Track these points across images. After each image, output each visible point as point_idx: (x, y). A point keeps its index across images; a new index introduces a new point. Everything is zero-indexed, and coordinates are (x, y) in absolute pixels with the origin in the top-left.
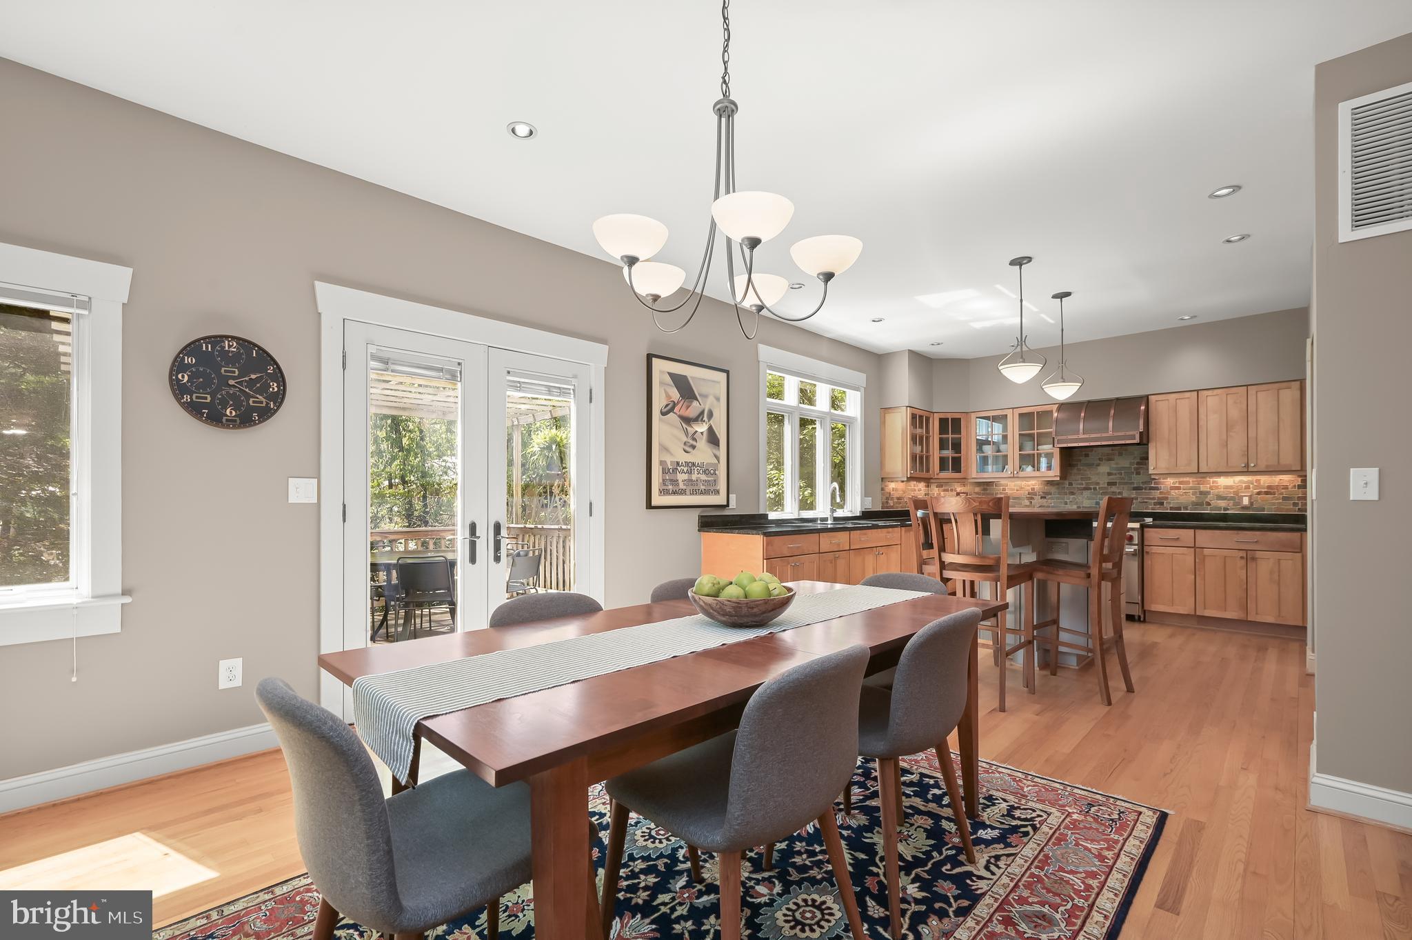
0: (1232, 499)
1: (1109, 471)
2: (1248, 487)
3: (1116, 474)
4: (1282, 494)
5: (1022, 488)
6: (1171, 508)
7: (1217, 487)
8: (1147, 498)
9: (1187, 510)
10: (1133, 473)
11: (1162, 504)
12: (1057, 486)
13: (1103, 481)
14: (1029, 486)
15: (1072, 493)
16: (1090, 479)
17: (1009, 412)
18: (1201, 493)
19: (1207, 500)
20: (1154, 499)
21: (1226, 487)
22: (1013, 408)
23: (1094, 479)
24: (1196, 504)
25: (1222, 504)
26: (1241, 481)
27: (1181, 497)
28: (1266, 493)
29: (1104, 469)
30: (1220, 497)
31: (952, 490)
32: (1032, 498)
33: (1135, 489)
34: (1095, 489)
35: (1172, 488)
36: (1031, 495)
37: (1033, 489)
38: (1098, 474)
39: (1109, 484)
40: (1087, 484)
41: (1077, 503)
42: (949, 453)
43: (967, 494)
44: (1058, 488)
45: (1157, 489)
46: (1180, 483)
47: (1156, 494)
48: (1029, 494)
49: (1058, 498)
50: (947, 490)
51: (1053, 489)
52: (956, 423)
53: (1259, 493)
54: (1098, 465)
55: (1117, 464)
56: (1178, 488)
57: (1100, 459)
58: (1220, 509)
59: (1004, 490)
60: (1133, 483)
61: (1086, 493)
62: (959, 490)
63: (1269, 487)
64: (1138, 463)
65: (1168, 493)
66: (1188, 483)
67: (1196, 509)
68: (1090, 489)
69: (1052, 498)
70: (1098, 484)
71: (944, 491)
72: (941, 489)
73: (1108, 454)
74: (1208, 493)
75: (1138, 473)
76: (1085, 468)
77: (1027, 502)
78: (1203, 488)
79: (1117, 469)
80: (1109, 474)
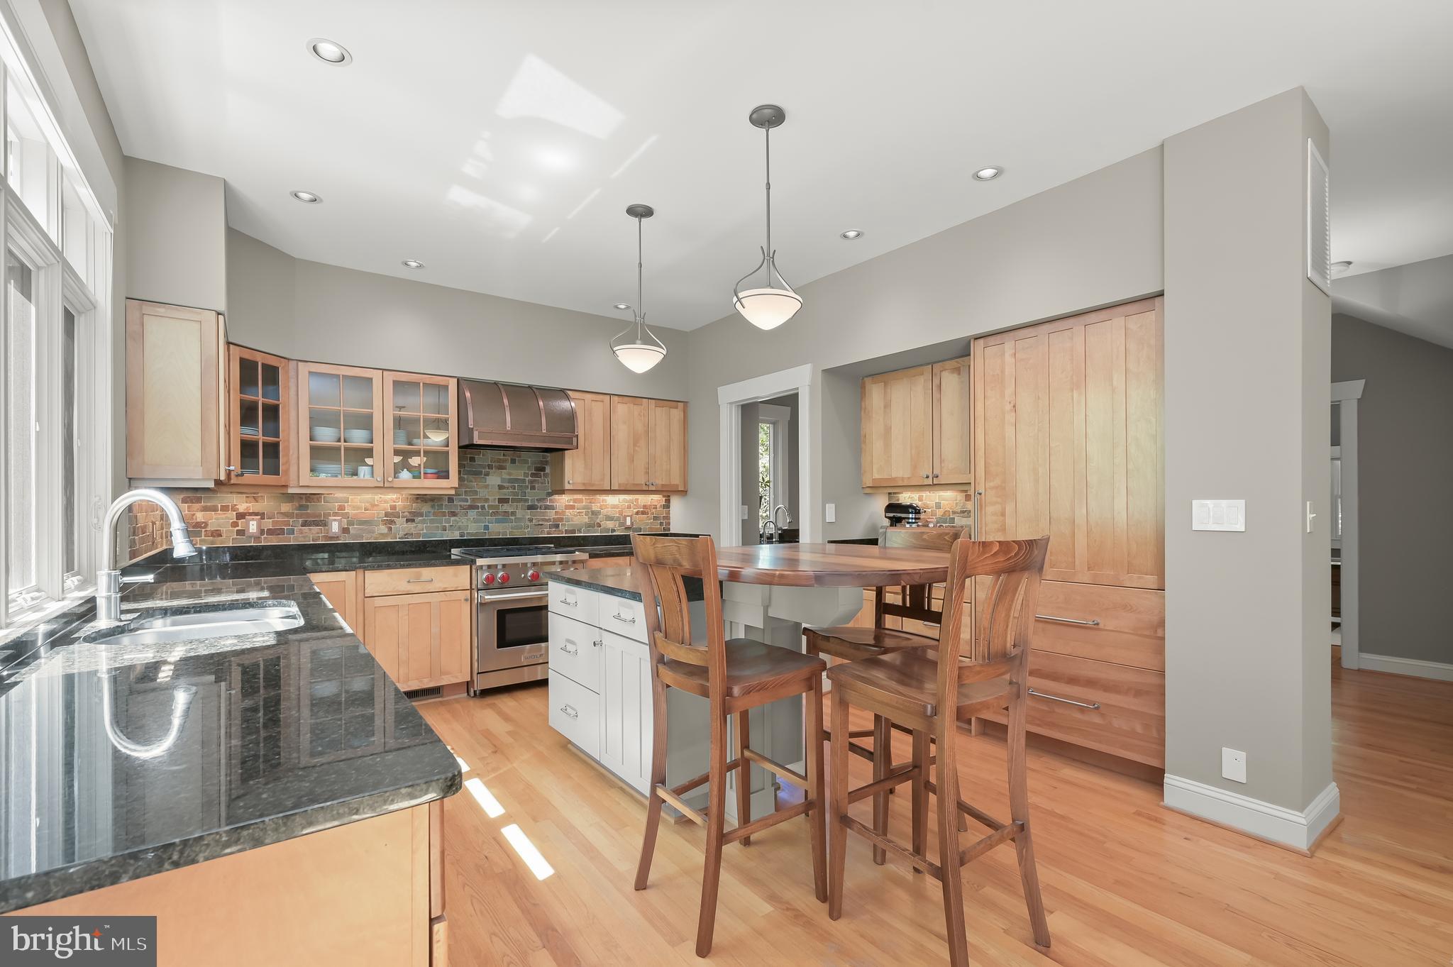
0: (618, 519)
1: (500, 484)
2: (629, 507)
3: (508, 488)
4: (653, 513)
5: (374, 505)
6: (567, 532)
7: (606, 506)
8: (543, 520)
9: (581, 532)
10: (528, 487)
11: (557, 526)
12: (430, 504)
13: (493, 498)
14: (386, 502)
15: (454, 514)
16: (476, 493)
17: (376, 376)
18: (593, 513)
19: (598, 521)
20: (549, 520)
21: (614, 507)
22: (383, 370)
23: (483, 493)
24: (590, 526)
25: (610, 524)
26: (624, 500)
27: (575, 518)
28: (643, 513)
29: (494, 480)
30: (609, 518)
31: (225, 508)
32: (392, 522)
33: (530, 508)
34: (483, 507)
35: (568, 507)
36: (390, 519)
37: (393, 507)
38: (487, 487)
39: (502, 501)
40: (473, 500)
41: (459, 528)
42: (258, 434)
43: (262, 515)
44: (433, 507)
45: (552, 508)
46: (575, 501)
47: (551, 514)
48: (386, 515)
49: (432, 521)
50: (214, 509)
51: (426, 508)
52: (272, 375)
53: (637, 513)
54: (487, 474)
55: (510, 474)
56: (572, 507)
57: (490, 467)
58: (607, 530)
59: (342, 508)
60: (527, 500)
61: (472, 514)
62: (242, 508)
63: (645, 506)
64: (533, 475)
65: (563, 513)
66: (581, 501)
67: (588, 532)
68: (477, 507)
69: (423, 522)
70: (487, 500)
71: (205, 509)
72: (197, 506)
73: (499, 460)
74: (599, 512)
75: (533, 488)
76: (471, 477)
77: (384, 529)
78: (595, 507)
79: (510, 481)
80: (501, 487)
